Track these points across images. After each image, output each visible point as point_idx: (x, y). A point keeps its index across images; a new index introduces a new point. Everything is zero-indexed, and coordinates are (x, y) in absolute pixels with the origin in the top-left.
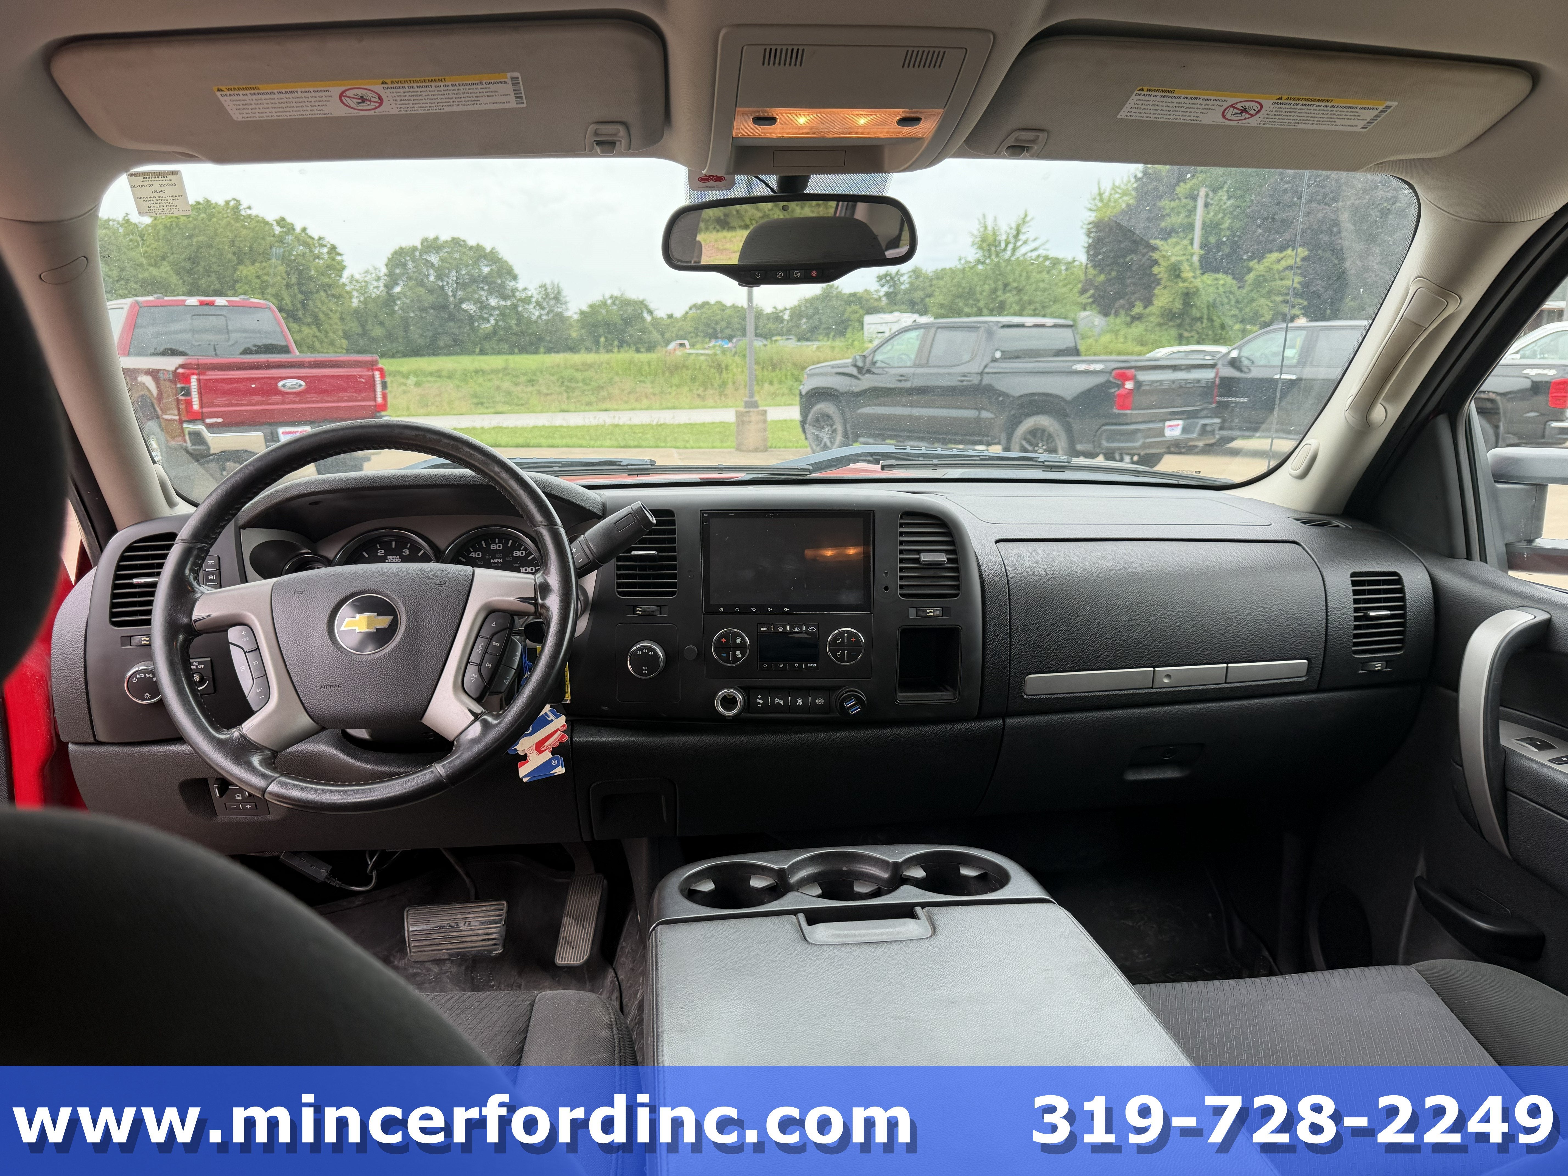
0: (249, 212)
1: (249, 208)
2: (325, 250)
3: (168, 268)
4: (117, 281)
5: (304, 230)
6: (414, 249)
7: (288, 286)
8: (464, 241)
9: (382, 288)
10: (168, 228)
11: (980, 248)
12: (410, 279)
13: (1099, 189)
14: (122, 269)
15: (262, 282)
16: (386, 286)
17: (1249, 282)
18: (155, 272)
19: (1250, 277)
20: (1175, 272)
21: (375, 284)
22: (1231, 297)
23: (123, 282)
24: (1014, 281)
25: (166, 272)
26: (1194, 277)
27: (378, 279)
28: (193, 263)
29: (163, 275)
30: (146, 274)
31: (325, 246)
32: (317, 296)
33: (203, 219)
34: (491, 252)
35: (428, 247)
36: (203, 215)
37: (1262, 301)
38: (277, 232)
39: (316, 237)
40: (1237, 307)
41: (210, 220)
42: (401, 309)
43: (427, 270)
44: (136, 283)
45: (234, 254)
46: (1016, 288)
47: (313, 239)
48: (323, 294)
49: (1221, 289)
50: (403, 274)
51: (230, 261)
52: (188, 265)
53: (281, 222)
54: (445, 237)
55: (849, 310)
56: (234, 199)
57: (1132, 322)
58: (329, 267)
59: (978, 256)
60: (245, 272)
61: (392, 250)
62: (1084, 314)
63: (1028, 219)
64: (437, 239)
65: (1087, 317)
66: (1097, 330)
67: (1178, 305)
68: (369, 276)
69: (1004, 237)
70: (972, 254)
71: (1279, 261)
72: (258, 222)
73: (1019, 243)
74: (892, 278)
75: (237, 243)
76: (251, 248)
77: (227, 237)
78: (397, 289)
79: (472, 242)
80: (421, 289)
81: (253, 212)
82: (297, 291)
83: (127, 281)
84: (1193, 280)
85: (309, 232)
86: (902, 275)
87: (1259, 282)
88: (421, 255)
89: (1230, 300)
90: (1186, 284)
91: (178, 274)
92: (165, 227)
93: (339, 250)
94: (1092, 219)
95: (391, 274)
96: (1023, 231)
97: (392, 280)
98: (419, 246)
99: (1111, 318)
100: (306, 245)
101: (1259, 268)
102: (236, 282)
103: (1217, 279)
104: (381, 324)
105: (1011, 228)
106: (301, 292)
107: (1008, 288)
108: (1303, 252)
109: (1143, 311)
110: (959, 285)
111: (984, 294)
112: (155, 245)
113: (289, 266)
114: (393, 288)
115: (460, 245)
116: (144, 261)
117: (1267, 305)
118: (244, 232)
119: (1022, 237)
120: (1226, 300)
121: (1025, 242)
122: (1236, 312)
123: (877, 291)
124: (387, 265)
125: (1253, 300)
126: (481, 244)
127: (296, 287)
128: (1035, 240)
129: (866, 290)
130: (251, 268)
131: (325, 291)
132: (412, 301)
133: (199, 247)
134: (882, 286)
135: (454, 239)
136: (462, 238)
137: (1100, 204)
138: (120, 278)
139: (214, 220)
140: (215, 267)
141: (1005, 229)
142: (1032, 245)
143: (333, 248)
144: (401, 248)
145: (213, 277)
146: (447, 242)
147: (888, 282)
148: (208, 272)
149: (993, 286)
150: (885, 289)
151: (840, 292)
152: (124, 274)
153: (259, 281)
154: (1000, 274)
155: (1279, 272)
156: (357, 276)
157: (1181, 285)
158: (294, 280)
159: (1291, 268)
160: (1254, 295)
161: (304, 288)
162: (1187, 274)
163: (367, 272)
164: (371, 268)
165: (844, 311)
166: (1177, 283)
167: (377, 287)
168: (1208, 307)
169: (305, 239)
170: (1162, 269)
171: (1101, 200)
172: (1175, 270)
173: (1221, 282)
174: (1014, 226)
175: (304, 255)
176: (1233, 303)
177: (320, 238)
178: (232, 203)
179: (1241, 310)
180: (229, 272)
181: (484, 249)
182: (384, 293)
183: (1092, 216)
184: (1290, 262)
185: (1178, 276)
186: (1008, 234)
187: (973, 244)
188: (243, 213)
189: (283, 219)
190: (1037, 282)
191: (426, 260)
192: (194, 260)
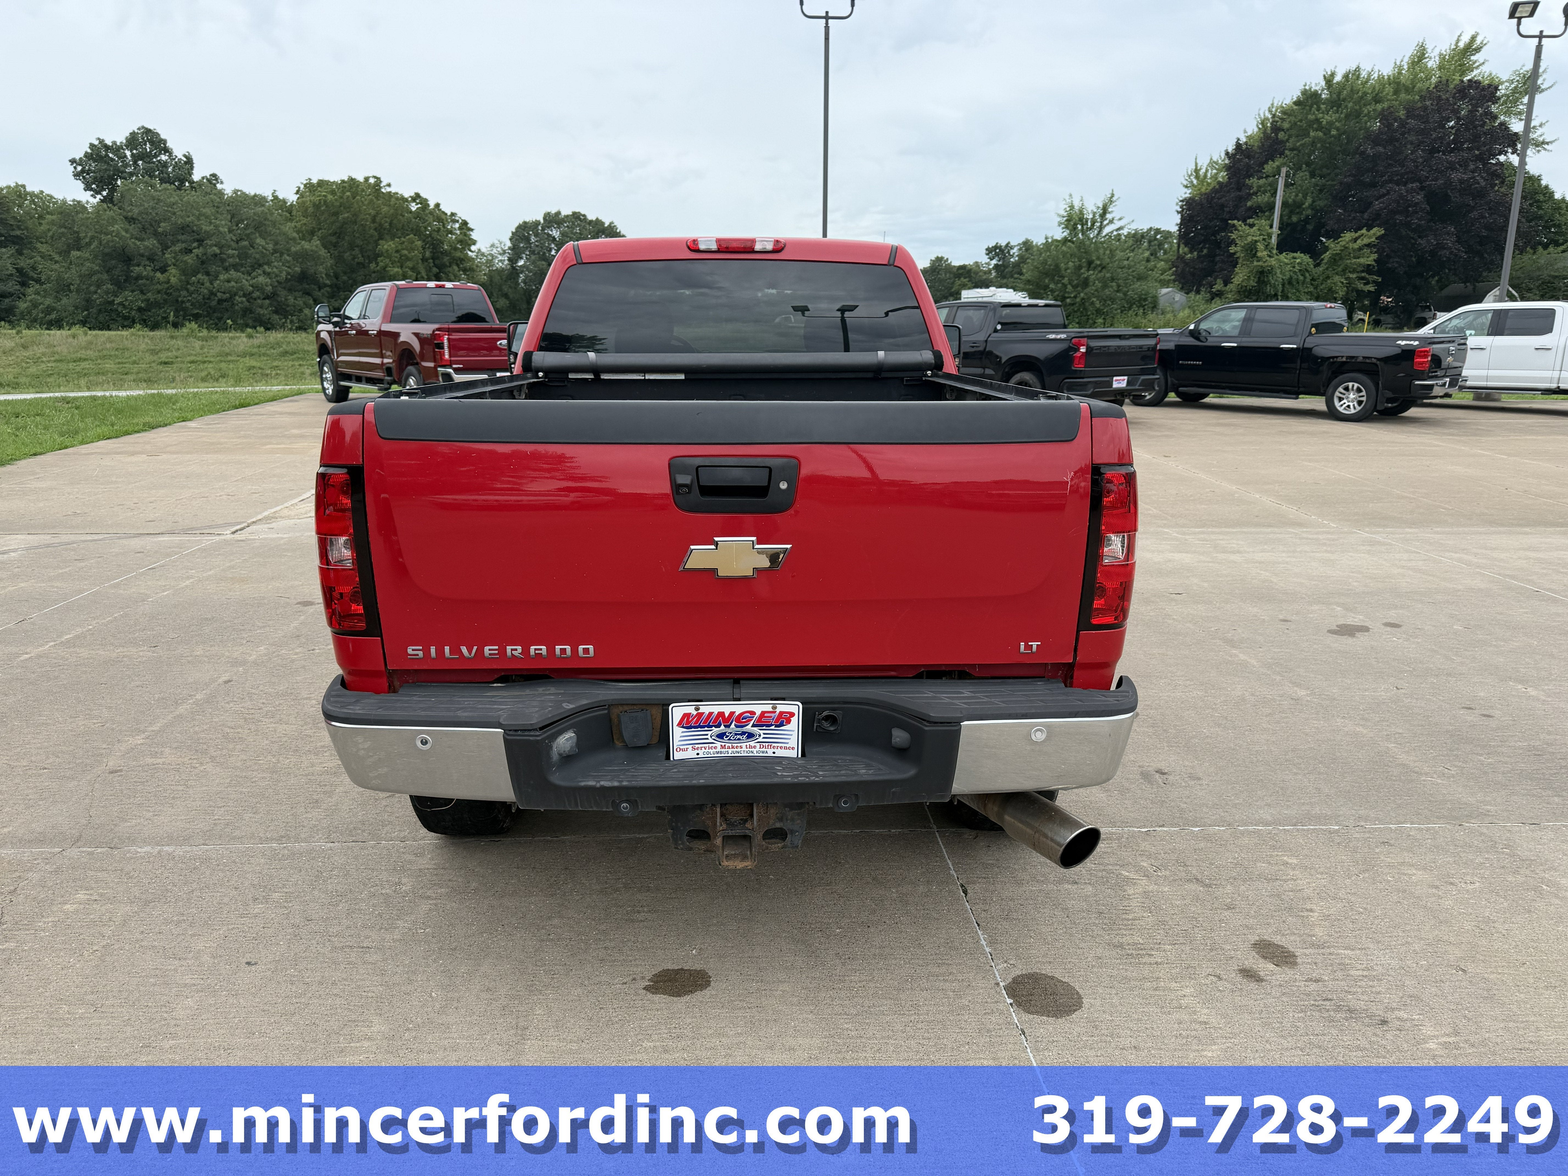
0: (388, 189)
1: (389, 185)
2: (457, 225)
3: (318, 242)
4: (273, 254)
5: (437, 205)
6: (537, 223)
7: (424, 260)
8: (584, 216)
9: (506, 262)
10: (317, 206)
11: (1067, 227)
12: (533, 252)
13: (1196, 164)
14: (276, 243)
15: (401, 256)
16: (509, 260)
17: (1325, 261)
18: (306, 245)
19: (1326, 256)
20: (1251, 251)
21: (500, 258)
22: (1307, 275)
23: (278, 255)
24: (1098, 258)
25: (317, 246)
26: (1270, 256)
27: (504, 252)
28: (339, 237)
29: (314, 248)
30: (298, 248)
31: (458, 221)
32: (450, 269)
33: (348, 197)
34: (610, 225)
35: (550, 222)
36: (348, 194)
37: (1337, 278)
38: (414, 209)
39: (449, 214)
40: (1312, 284)
41: (354, 198)
42: (524, 282)
43: (549, 244)
44: (288, 255)
45: (375, 229)
46: (1100, 265)
47: (446, 214)
48: (455, 268)
49: (1297, 267)
50: (527, 248)
51: (372, 236)
52: (333, 239)
53: (417, 197)
54: (566, 211)
55: (958, 282)
56: (375, 177)
57: (1212, 299)
58: (461, 242)
59: (1065, 234)
60: (385, 247)
61: (517, 225)
62: (1165, 291)
63: (1114, 199)
64: (559, 213)
65: (1168, 293)
66: (1177, 306)
67: (1253, 283)
68: (495, 251)
69: (1091, 216)
70: (1059, 234)
71: (1355, 240)
72: (397, 199)
73: (1105, 222)
74: (1001, 250)
75: (378, 219)
76: (391, 224)
77: (370, 214)
78: (521, 263)
79: (591, 217)
80: (544, 263)
81: (393, 189)
82: (432, 264)
83: (282, 254)
84: (1268, 258)
85: (442, 207)
86: (1012, 248)
87: (1335, 260)
88: (543, 229)
89: (1305, 278)
90: (1260, 263)
91: (325, 248)
92: (314, 205)
93: (470, 225)
94: (1188, 195)
95: (514, 248)
96: (1110, 210)
97: (516, 252)
98: (542, 221)
99: (1192, 295)
100: (439, 220)
101: (1334, 246)
102: (378, 255)
103: (1294, 258)
104: (506, 296)
105: (1098, 207)
106: (436, 266)
107: (1093, 266)
108: (1377, 231)
109: (1224, 289)
110: (1045, 262)
111: (1069, 271)
112: (305, 221)
113: (424, 241)
114: (517, 261)
115: (580, 219)
116: (295, 235)
117: (1342, 283)
118: (385, 209)
119: (1109, 216)
120: (1301, 278)
121: (1111, 222)
122: (1311, 289)
123: (988, 264)
124: (510, 239)
125: (1328, 277)
126: (600, 218)
127: (431, 261)
128: (1120, 219)
129: (977, 262)
130: (391, 243)
131: (458, 265)
132: (534, 274)
133: (344, 223)
134: (991, 260)
135: (574, 213)
136: (583, 213)
137: (1195, 182)
138: (275, 251)
139: (358, 197)
140: (359, 242)
141: (1091, 207)
142: (1117, 224)
143: (465, 223)
144: (525, 223)
145: (357, 251)
146: (567, 216)
147: (997, 255)
148: (352, 247)
149: (1077, 263)
150: (994, 262)
151: (949, 265)
152: (278, 247)
153: (397, 255)
154: (1085, 252)
155: (1354, 250)
156: (484, 250)
157: (1255, 263)
158: (428, 254)
159: (1368, 245)
160: (1329, 272)
161: (437, 262)
162: (1262, 253)
163: (493, 246)
164: (496, 242)
165: (953, 283)
166: (1252, 262)
167: (501, 261)
168: (1283, 285)
169: (438, 215)
170: (1239, 249)
171: (1197, 177)
172: (1252, 251)
173: (1298, 261)
174: (1101, 206)
175: (439, 230)
176: (1308, 280)
177: (453, 214)
178: (372, 181)
179: (1316, 288)
180: (370, 247)
181: (603, 223)
182: (509, 267)
183: (1186, 193)
184: (1366, 241)
185: (1255, 255)
186: (1094, 214)
187: (1060, 224)
188: (383, 190)
189: (418, 195)
190: (1120, 260)
191: (548, 235)
192: (339, 234)
